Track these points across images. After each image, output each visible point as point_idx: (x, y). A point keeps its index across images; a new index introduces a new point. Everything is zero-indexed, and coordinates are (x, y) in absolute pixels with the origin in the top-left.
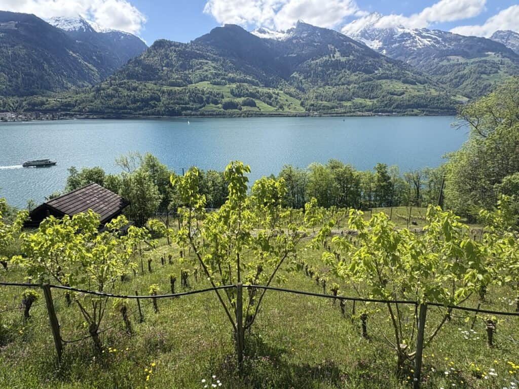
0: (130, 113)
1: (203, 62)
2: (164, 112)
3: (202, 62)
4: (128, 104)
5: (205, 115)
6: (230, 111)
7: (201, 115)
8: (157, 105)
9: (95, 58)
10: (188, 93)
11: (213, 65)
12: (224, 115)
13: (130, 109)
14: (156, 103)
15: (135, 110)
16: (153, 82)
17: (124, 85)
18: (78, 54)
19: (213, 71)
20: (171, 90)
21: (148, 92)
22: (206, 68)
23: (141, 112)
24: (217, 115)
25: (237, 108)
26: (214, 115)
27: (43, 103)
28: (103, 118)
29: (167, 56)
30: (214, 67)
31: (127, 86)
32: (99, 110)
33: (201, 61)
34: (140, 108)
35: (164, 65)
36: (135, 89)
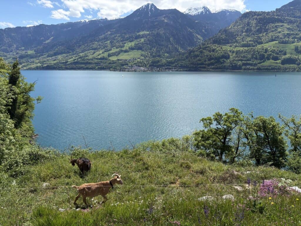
0: (204, 68)
1: (279, 26)
2: (228, 67)
3: (277, 26)
4: (205, 61)
5: (261, 69)
6: (287, 66)
7: (257, 69)
8: (225, 61)
9: (203, 31)
10: (252, 52)
11: (288, 27)
12: (279, 69)
13: (206, 65)
14: (225, 60)
15: (209, 65)
16: (229, 45)
17: (207, 48)
18: (193, 30)
19: (286, 32)
20: (239, 50)
21: (221, 53)
22: (279, 30)
23: (213, 67)
24: (272, 69)
25: (295, 64)
26: (269, 69)
27: (158, 61)
28: (186, 71)
29: (248, 24)
30: (289, 29)
31: (209, 49)
32: (185, 66)
33: (278, 24)
34: (212, 64)
35: (244, 31)
36: (213, 51)
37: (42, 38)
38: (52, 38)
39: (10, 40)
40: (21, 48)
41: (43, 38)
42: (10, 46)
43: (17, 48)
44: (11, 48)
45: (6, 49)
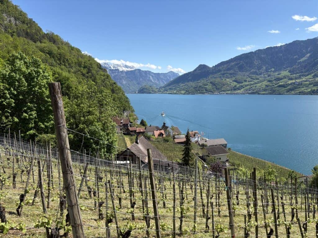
37: (295, 57)
38: (308, 55)
39: (260, 62)
40: (271, 70)
41: (297, 56)
42: (260, 68)
43: (267, 71)
44: (260, 70)
45: (256, 72)
